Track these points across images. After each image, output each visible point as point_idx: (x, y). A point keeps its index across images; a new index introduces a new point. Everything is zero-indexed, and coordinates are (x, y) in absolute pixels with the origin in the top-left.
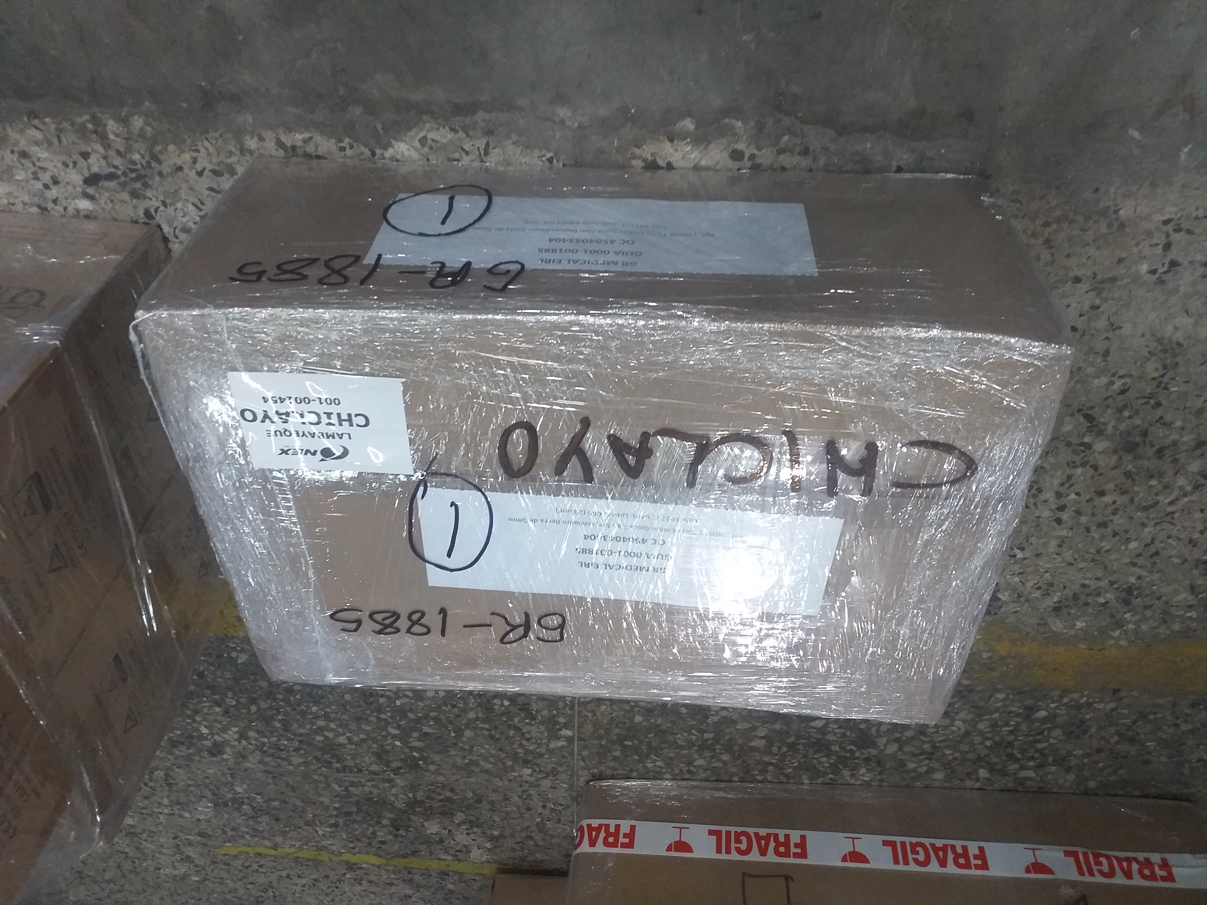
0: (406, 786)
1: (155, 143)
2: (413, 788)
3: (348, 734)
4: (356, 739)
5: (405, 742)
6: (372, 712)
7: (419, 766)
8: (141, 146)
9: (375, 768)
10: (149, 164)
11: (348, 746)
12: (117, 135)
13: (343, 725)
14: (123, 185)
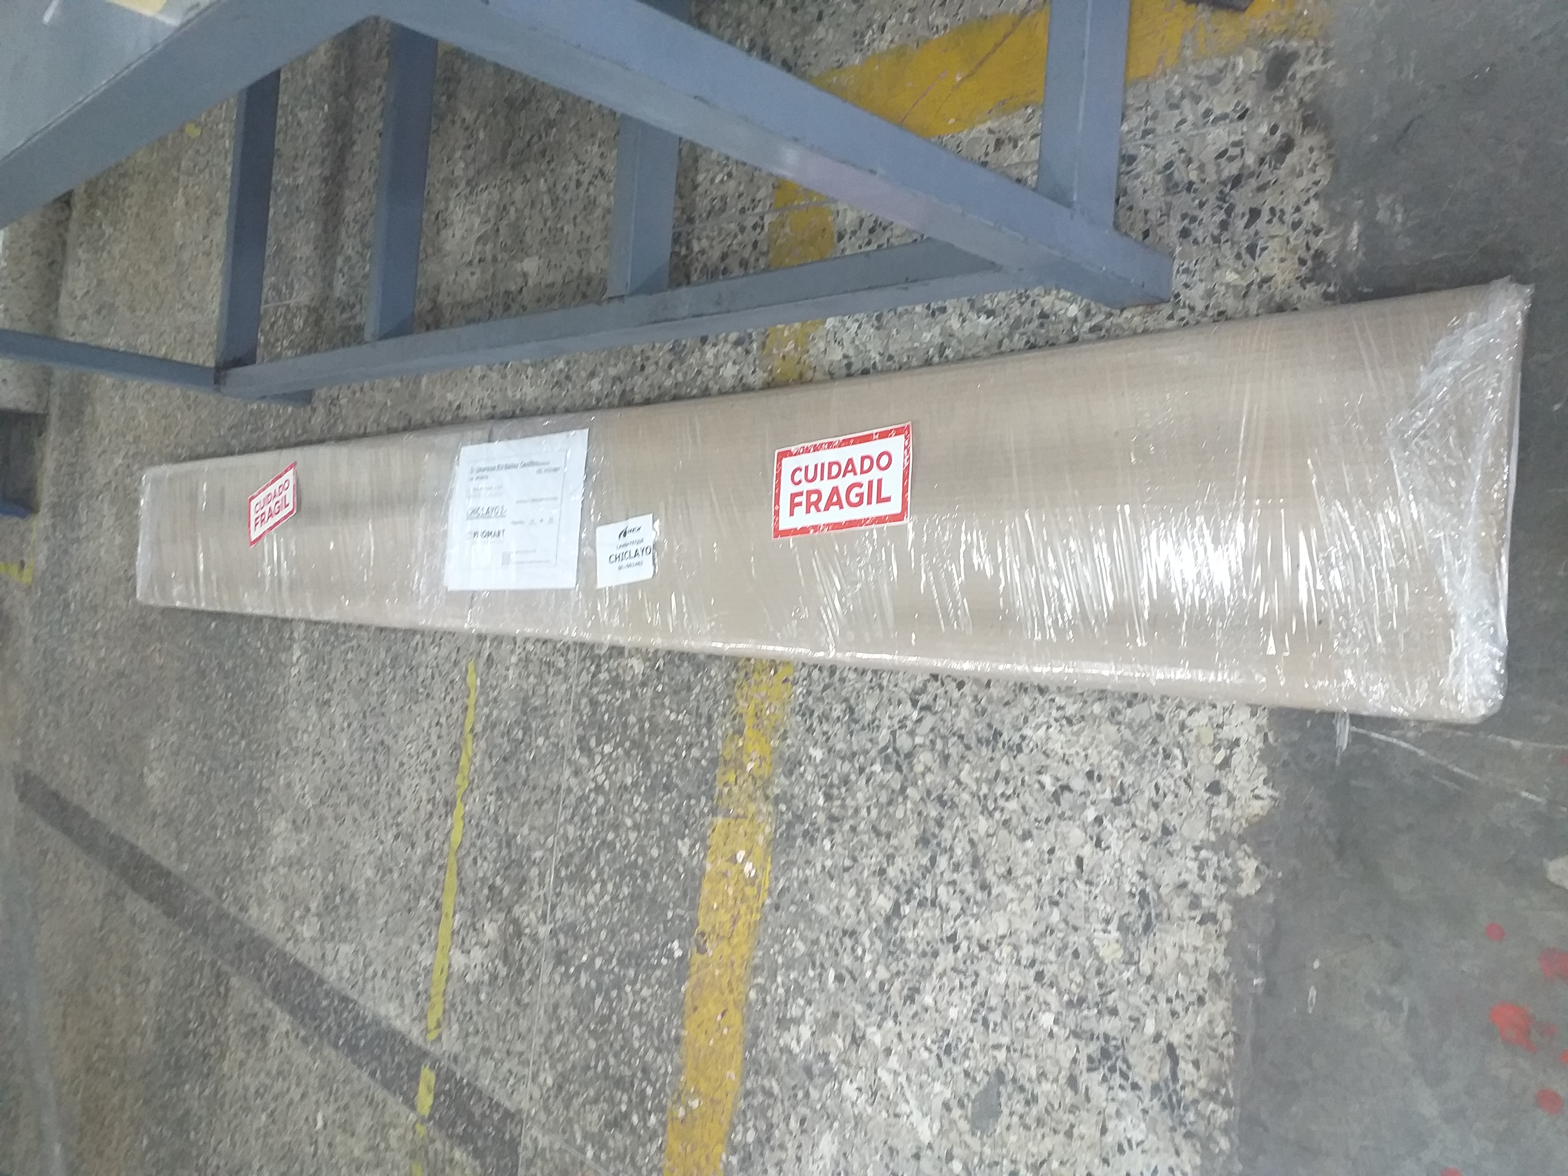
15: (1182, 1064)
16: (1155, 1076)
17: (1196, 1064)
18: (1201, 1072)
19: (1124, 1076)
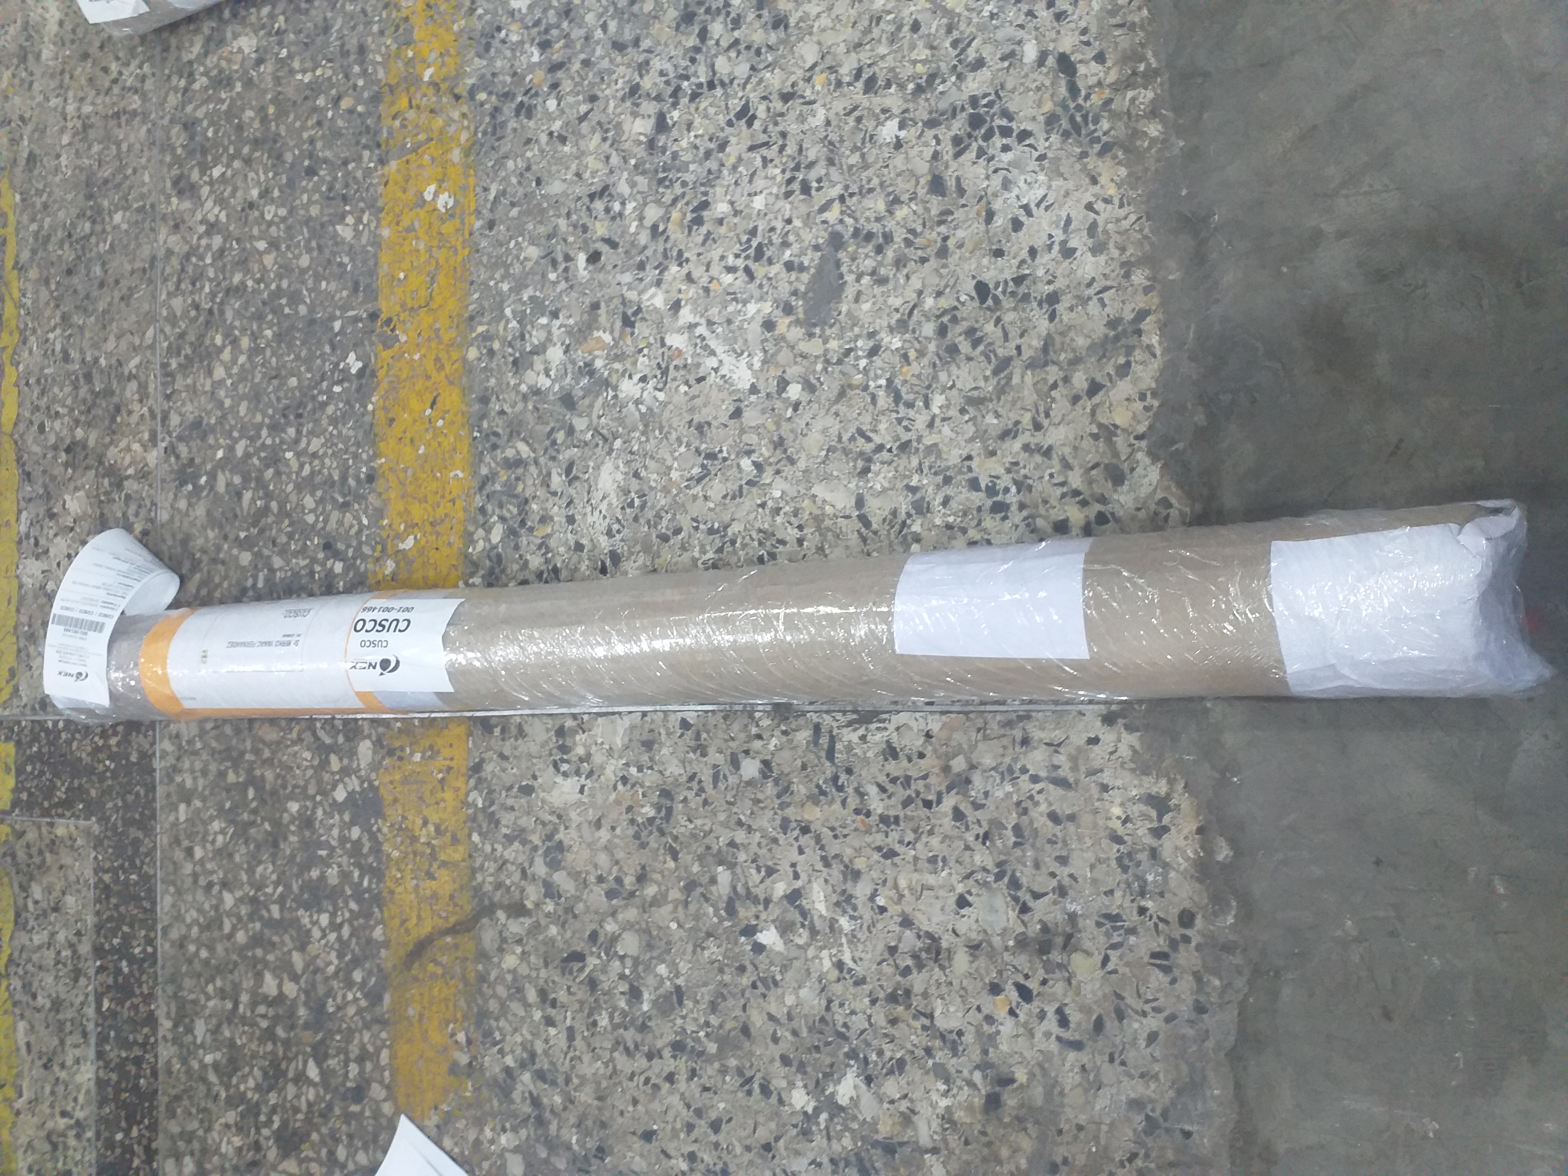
0: (146, 465)
1: (1127, 151)
2: (143, 475)
3: (229, 382)
4: (222, 393)
5: (222, 465)
6: (272, 417)
7: (183, 483)
8: (1121, 131)
9: (175, 420)
10: (1098, 140)
11: (209, 382)
12: (1133, 100)
13: (244, 376)
14: (1064, 106)
16: (1048, 107)
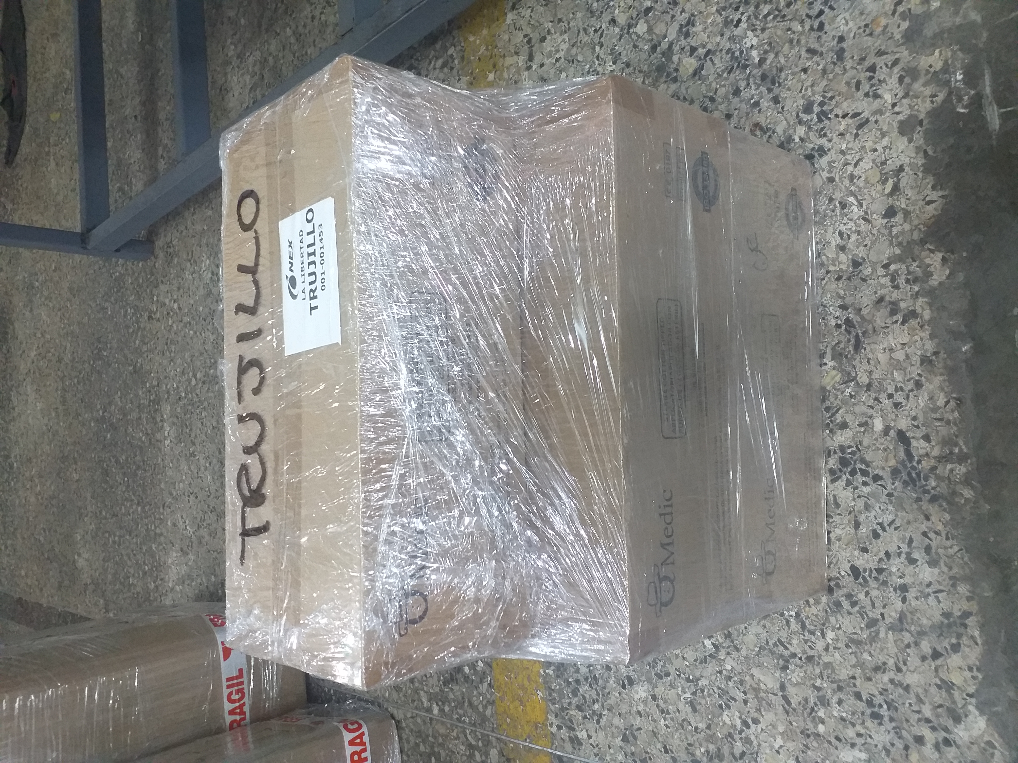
15: (914, 443)
17: (927, 438)
18: (933, 443)
19: (864, 473)
